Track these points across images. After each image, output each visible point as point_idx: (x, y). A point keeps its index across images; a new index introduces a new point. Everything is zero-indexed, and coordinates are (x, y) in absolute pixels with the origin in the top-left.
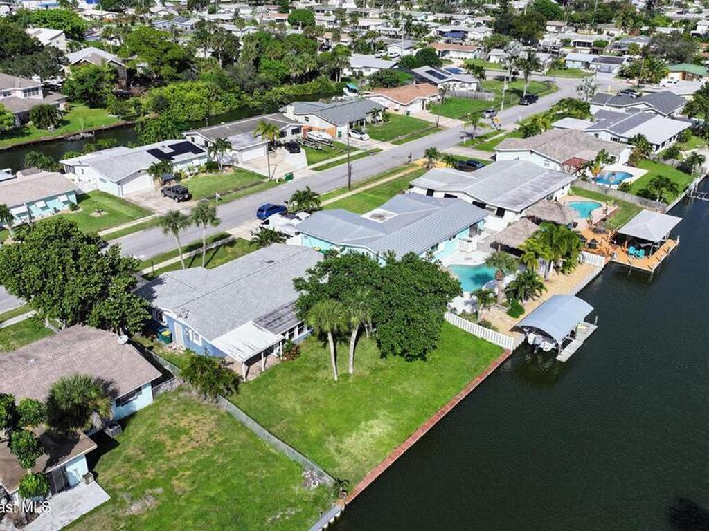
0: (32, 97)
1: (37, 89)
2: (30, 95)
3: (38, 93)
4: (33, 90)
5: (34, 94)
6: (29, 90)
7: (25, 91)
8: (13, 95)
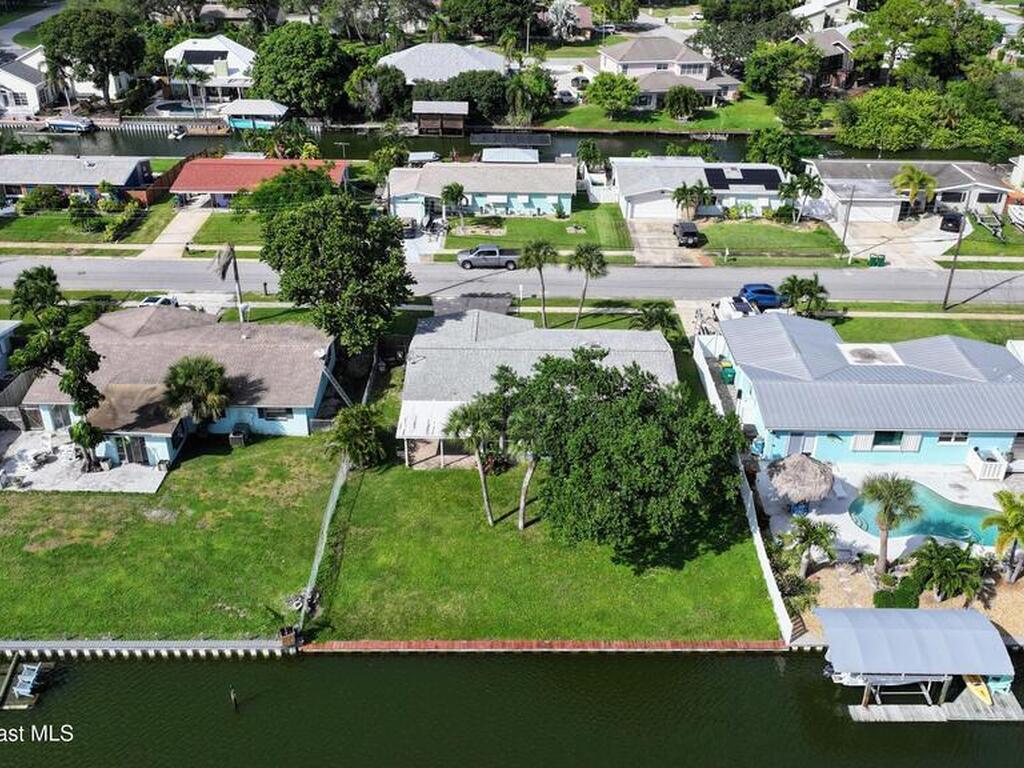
0: (691, 76)
1: (702, 66)
2: (688, 72)
3: (701, 72)
4: (695, 66)
5: (694, 72)
6: (690, 66)
7: (683, 67)
8: (669, 69)
